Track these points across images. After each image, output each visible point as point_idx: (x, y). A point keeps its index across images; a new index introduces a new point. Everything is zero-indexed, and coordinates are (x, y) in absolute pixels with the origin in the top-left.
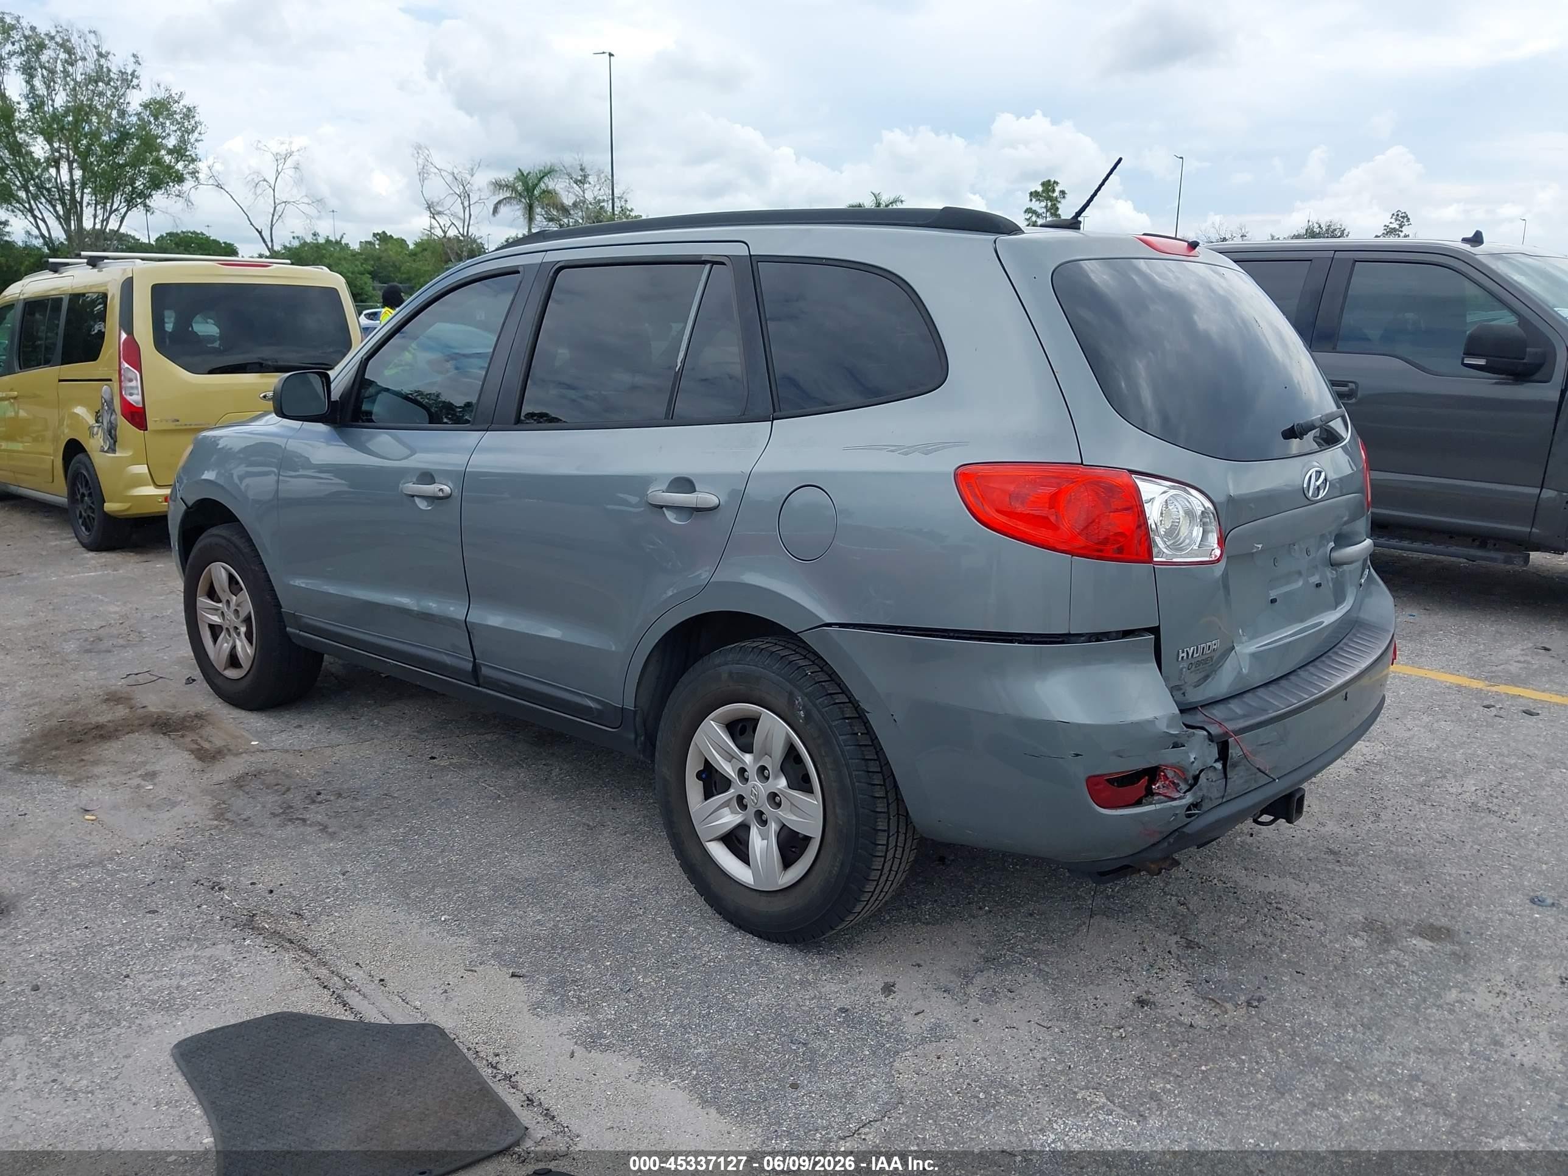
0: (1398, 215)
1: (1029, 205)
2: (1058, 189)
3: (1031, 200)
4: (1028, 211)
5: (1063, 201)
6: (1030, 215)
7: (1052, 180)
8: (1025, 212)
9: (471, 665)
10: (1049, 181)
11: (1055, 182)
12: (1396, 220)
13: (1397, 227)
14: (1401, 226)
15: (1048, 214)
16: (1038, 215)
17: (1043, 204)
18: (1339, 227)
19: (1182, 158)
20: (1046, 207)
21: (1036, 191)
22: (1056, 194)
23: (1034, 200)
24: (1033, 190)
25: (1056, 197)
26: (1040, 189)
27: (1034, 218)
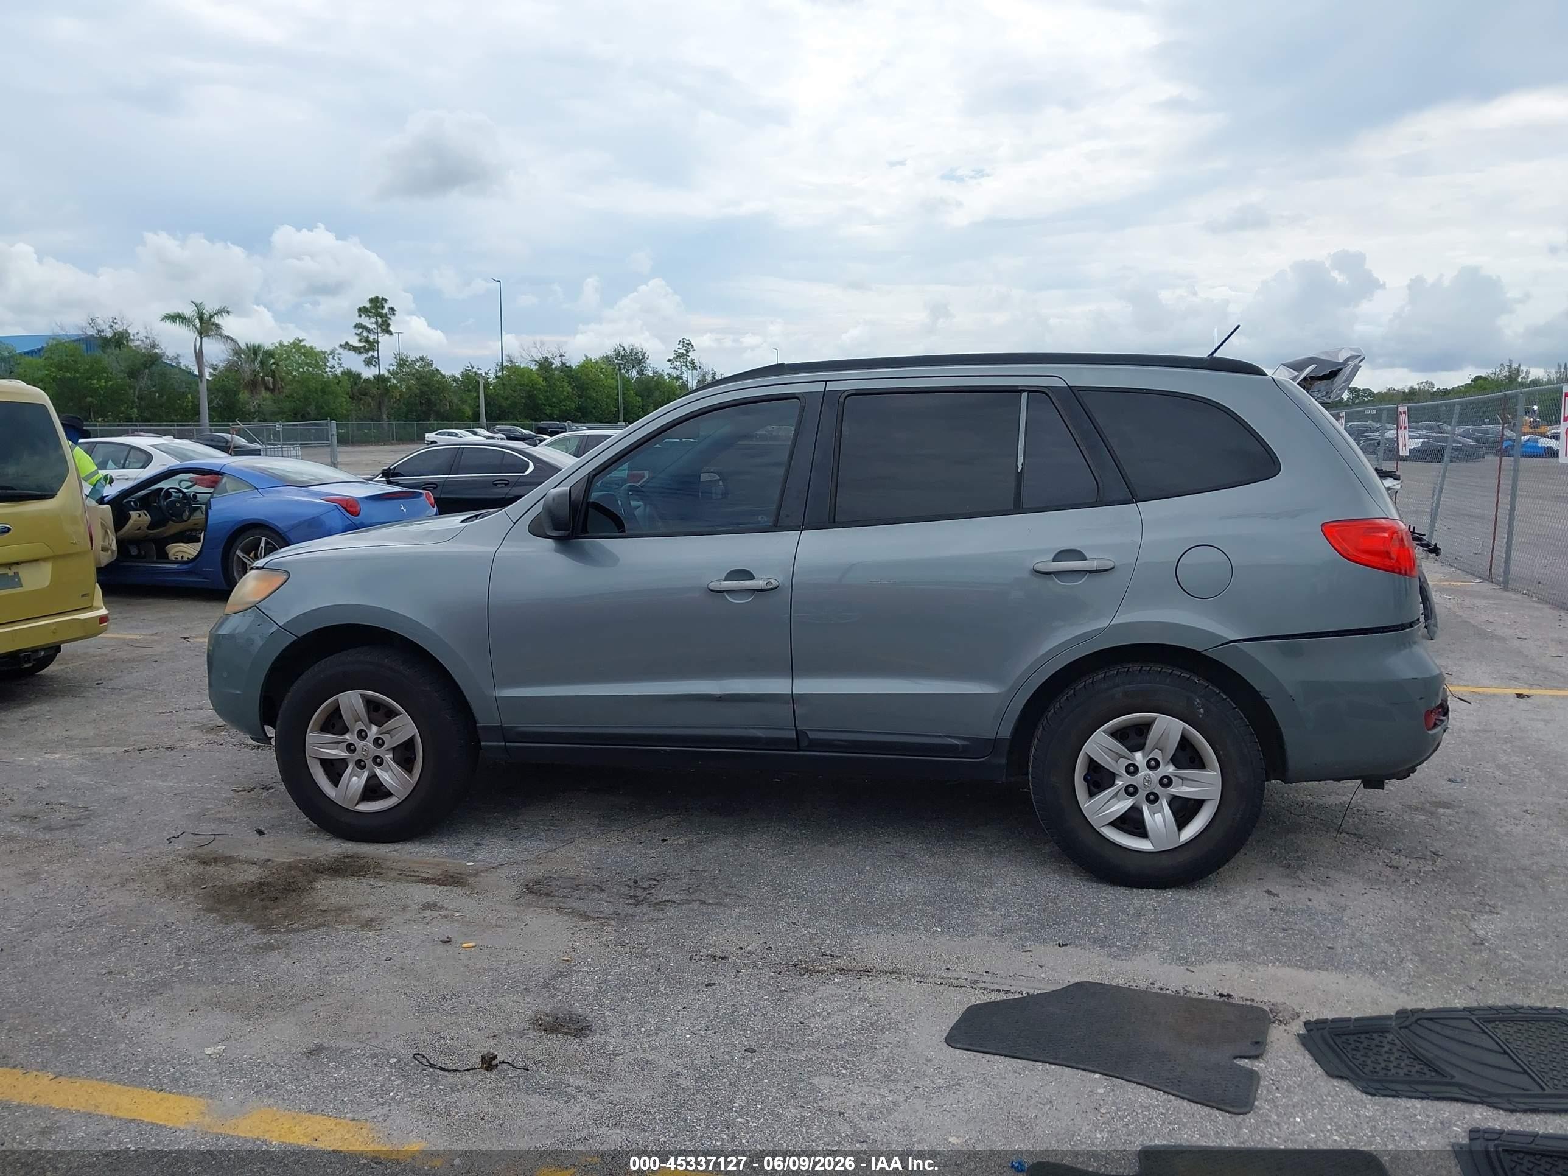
0: (684, 342)
1: (359, 320)
2: (386, 306)
3: (360, 316)
4: (358, 326)
5: (392, 317)
6: (361, 330)
7: (381, 297)
8: (355, 327)
9: (794, 732)
10: (377, 298)
11: (383, 299)
12: (683, 346)
13: (685, 352)
14: (688, 352)
15: (379, 330)
16: (369, 331)
17: (373, 320)
18: (640, 350)
19: (499, 281)
20: (377, 323)
21: (364, 307)
22: (385, 311)
23: (363, 316)
24: (361, 306)
25: (386, 314)
26: (368, 305)
27: (365, 334)
